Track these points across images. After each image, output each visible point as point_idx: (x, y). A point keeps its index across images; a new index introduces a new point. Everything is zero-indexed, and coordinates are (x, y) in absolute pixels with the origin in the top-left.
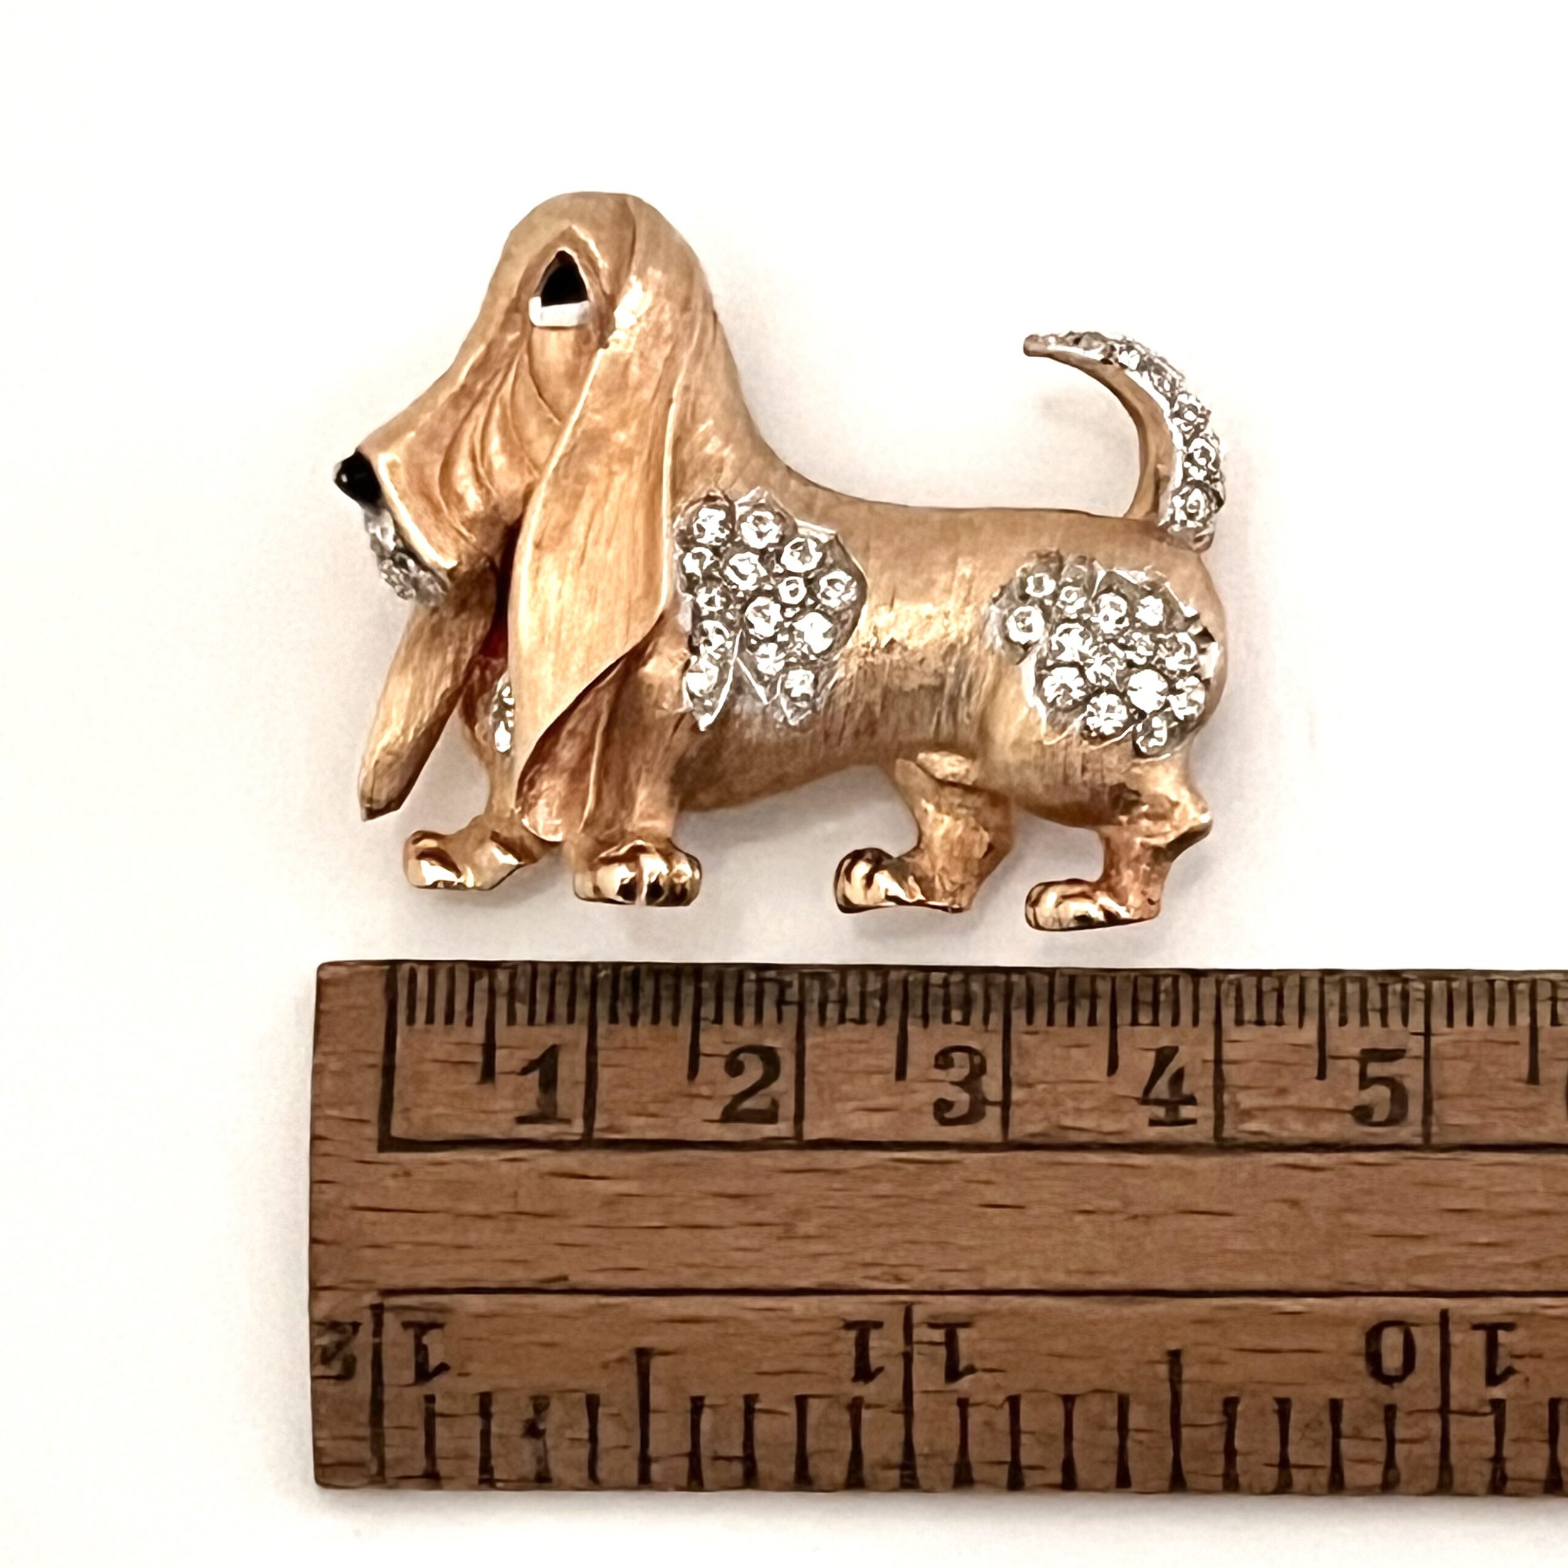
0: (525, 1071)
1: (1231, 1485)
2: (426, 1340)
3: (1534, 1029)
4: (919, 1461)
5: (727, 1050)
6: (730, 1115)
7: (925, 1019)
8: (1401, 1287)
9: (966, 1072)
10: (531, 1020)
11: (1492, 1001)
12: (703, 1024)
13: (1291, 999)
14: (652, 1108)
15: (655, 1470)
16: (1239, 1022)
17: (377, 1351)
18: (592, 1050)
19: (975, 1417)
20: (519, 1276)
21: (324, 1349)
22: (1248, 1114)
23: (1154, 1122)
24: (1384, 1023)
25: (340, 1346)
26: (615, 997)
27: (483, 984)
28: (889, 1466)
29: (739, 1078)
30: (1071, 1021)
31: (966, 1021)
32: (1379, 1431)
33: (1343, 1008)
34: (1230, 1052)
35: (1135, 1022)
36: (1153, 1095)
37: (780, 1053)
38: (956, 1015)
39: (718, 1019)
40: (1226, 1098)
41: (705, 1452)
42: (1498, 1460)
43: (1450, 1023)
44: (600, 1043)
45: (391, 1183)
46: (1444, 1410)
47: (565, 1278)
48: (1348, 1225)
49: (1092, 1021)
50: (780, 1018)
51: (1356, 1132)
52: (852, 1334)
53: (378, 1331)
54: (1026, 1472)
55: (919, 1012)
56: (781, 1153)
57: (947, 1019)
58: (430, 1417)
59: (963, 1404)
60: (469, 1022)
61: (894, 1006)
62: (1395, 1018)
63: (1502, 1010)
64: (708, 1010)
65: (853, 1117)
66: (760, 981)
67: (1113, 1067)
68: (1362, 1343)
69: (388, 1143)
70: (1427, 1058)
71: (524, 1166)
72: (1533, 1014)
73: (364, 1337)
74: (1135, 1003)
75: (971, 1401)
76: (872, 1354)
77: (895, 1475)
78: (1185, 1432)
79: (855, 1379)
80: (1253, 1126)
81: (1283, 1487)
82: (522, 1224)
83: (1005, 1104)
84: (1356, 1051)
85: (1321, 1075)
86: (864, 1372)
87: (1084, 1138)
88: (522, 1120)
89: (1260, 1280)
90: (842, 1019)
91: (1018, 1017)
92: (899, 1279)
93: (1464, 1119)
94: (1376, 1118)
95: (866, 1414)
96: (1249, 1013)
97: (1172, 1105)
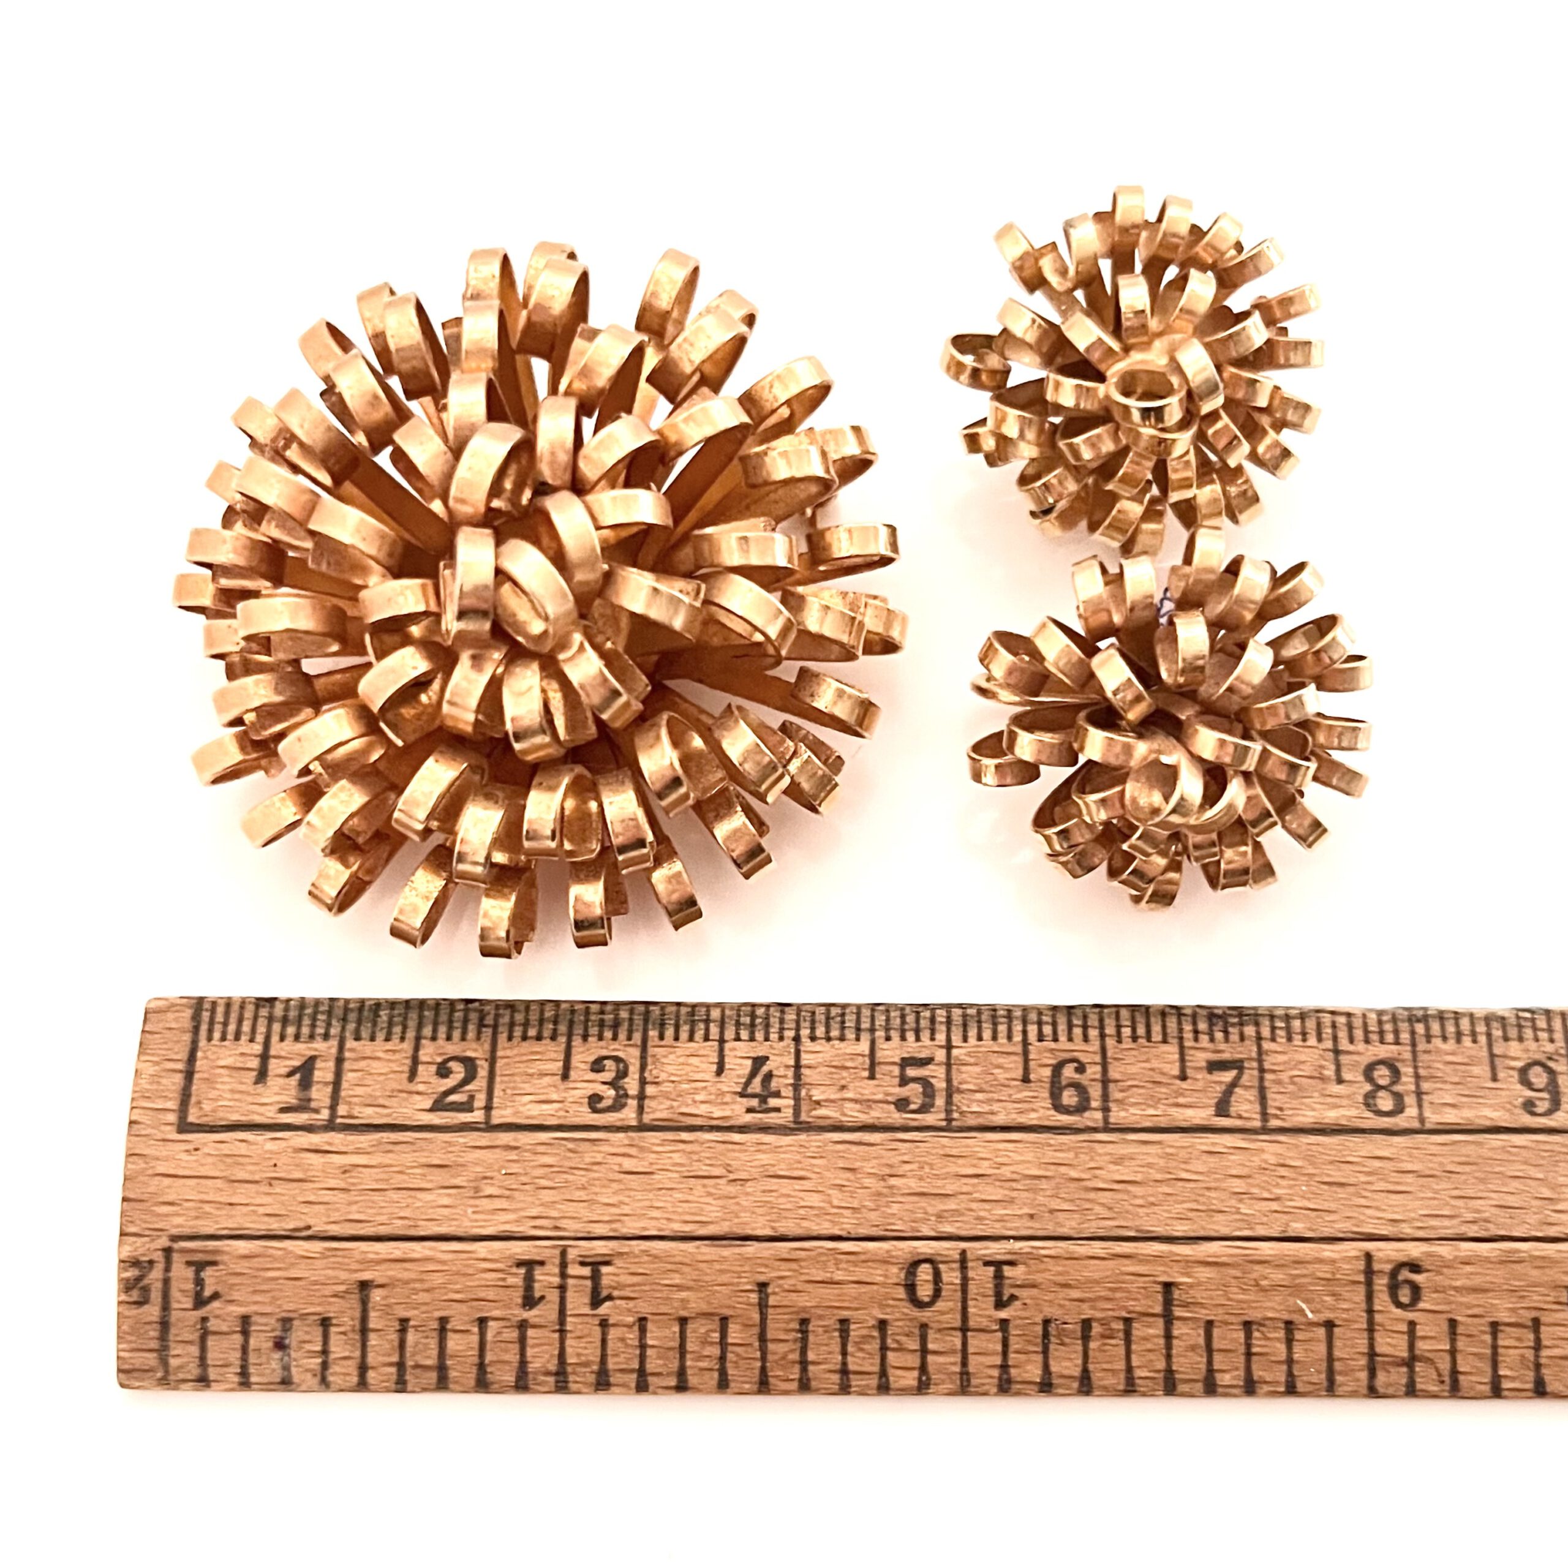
0: (290, 1075)
1: (805, 1386)
2: (202, 1274)
3: (1025, 1043)
4: (569, 1369)
5: (439, 1060)
6: (439, 1105)
7: (585, 1037)
8: (933, 1234)
9: (613, 1074)
10: (297, 1037)
11: (995, 1024)
12: (423, 1042)
13: (850, 1023)
14: (381, 1101)
15: (371, 1375)
16: (813, 1038)
17: (166, 1282)
18: (340, 1060)
19: (613, 1333)
20: (275, 1226)
21: (127, 1280)
22: (818, 1103)
23: (750, 1110)
24: (918, 1039)
25: (139, 1279)
26: (359, 1022)
27: (264, 1012)
28: (548, 1373)
29: (446, 1081)
30: (691, 1039)
31: (615, 1038)
32: (915, 1345)
33: (887, 1029)
34: (806, 1059)
35: (738, 1039)
36: (750, 1090)
37: (478, 1062)
38: (608, 1034)
39: (434, 1038)
40: (803, 1093)
41: (410, 1363)
42: (1004, 1367)
43: (965, 1039)
44: (347, 1054)
45: (184, 1157)
46: (964, 1329)
47: (309, 1227)
48: (891, 1187)
49: (707, 1039)
50: (478, 1038)
51: (897, 1117)
52: (522, 1271)
53: (167, 1269)
54: (650, 1379)
55: (581, 1032)
56: (475, 1134)
57: (601, 1038)
58: (205, 1335)
59: (604, 1324)
60: (252, 1040)
61: (563, 1028)
62: (925, 1035)
63: (1002, 1029)
64: (427, 1031)
65: (529, 1106)
66: (466, 1011)
67: (720, 1070)
68: (902, 1275)
69: (184, 1127)
70: (948, 1065)
71: (283, 1144)
72: (1025, 1032)
73: (156, 1274)
74: (738, 1024)
75: (611, 1321)
76: (536, 1285)
77: (551, 1379)
78: (771, 1346)
79: (524, 1305)
80: (821, 1112)
81: (845, 1389)
82: (279, 1188)
83: (641, 1097)
84: (897, 1060)
85: (872, 1077)
86: (530, 1301)
87: (698, 1122)
88: (283, 1110)
89: (826, 1228)
90: (525, 1038)
91: (653, 1033)
92: (556, 1228)
93: (975, 1108)
94: (913, 1107)
95: (530, 1332)
96: (820, 1031)
97: (763, 1099)
